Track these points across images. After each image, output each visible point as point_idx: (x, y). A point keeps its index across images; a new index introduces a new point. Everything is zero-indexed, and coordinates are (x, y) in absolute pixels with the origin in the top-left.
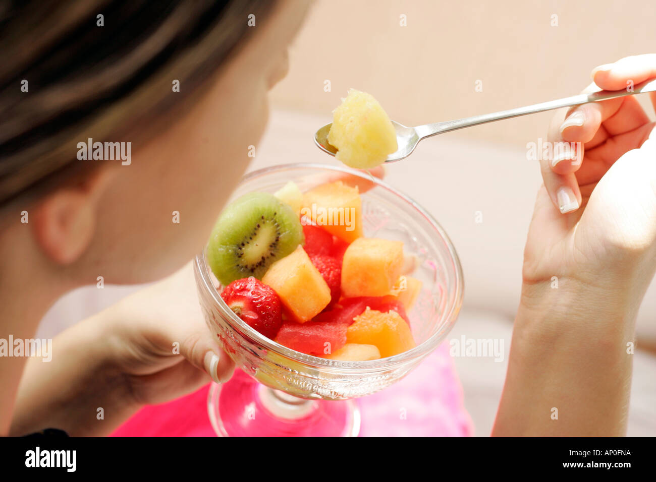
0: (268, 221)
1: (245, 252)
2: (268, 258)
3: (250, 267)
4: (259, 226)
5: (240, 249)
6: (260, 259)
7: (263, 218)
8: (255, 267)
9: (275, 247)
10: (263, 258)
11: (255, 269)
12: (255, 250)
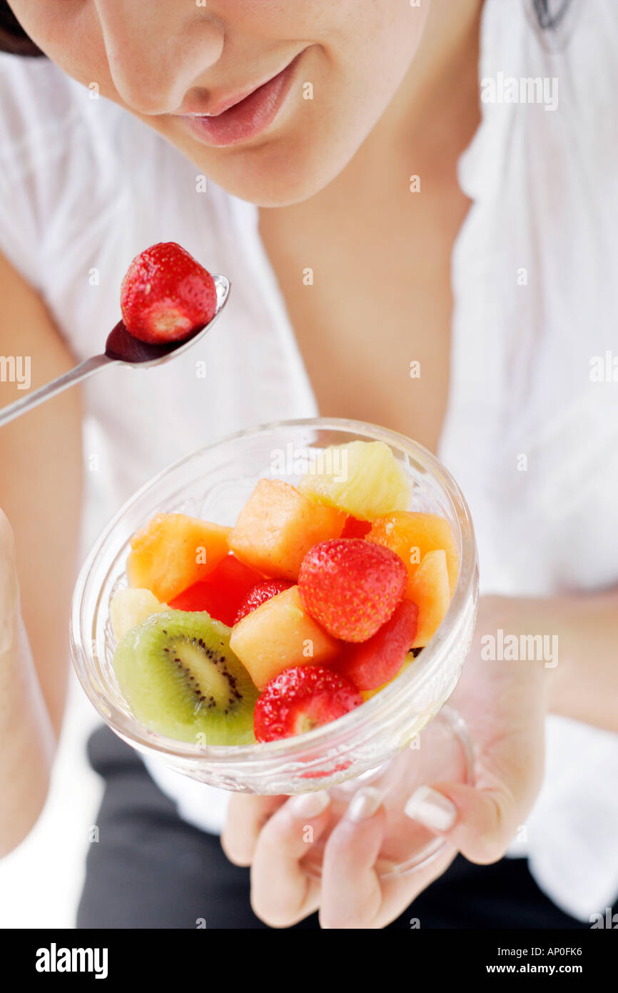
0: (175, 647)
1: (211, 695)
2: (225, 668)
3: (232, 696)
4: (177, 660)
5: (203, 698)
6: (226, 680)
7: (166, 650)
8: (234, 690)
9: (212, 652)
10: (225, 674)
11: (237, 692)
12: (211, 680)
